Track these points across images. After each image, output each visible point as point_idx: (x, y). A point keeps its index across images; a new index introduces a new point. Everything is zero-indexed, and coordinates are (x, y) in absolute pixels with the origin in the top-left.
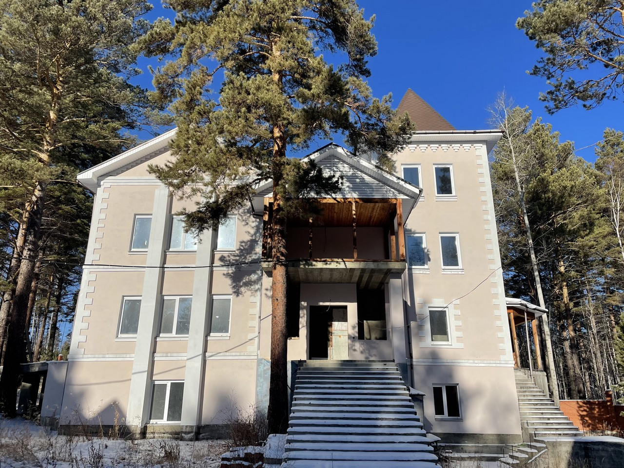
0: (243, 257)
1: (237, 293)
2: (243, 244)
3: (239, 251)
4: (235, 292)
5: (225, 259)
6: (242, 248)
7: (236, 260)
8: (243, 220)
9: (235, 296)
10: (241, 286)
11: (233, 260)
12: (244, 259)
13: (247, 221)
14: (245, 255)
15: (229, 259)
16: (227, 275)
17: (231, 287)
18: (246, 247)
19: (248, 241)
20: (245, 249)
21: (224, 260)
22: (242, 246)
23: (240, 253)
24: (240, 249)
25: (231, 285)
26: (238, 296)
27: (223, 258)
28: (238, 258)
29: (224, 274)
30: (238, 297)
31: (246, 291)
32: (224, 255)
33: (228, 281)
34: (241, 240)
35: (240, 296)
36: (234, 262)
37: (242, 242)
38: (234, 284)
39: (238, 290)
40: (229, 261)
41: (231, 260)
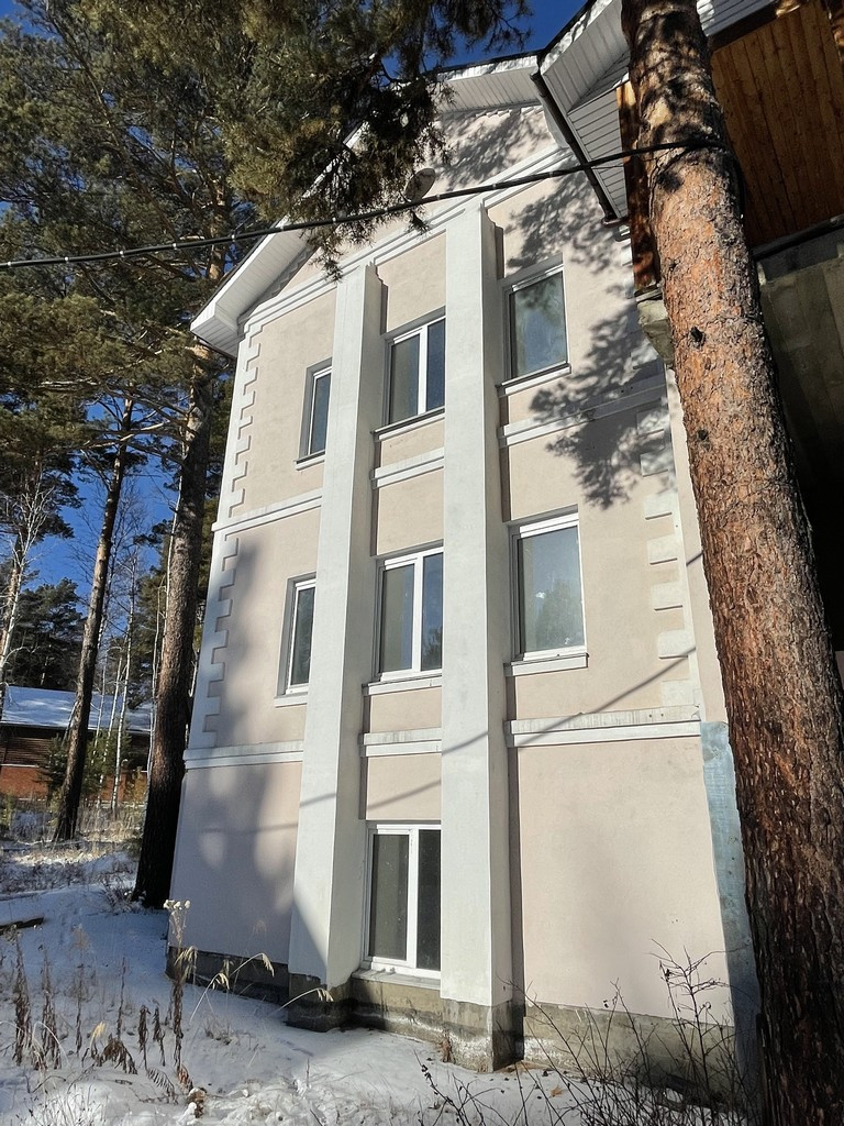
0: (610, 372)
1: (604, 495)
2: (605, 331)
3: (594, 357)
4: (593, 496)
5: (551, 398)
6: (603, 344)
7: (589, 390)
8: (592, 259)
9: (598, 508)
10: (617, 469)
11: (578, 392)
12: (613, 376)
13: (606, 256)
14: (618, 361)
15: (564, 392)
16: (561, 446)
17: (581, 479)
18: (618, 334)
19: (620, 317)
20: (612, 345)
21: (547, 402)
22: (602, 338)
23: (597, 362)
24: (596, 350)
25: (577, 476)
26: (607, 504)
27: (543, 399)
28: (592, 381)
29: (550, 447)
30: (611, 510)
31: (635, 482)
32: (545, 387)
33: (569, 465)
34: (595, 322)
35: (617, 502)
36: (580, 397)
37: (599, 328)
38: (588, 470)
39: (606, 483)
40: (566, 398)
41: (572, 394)
